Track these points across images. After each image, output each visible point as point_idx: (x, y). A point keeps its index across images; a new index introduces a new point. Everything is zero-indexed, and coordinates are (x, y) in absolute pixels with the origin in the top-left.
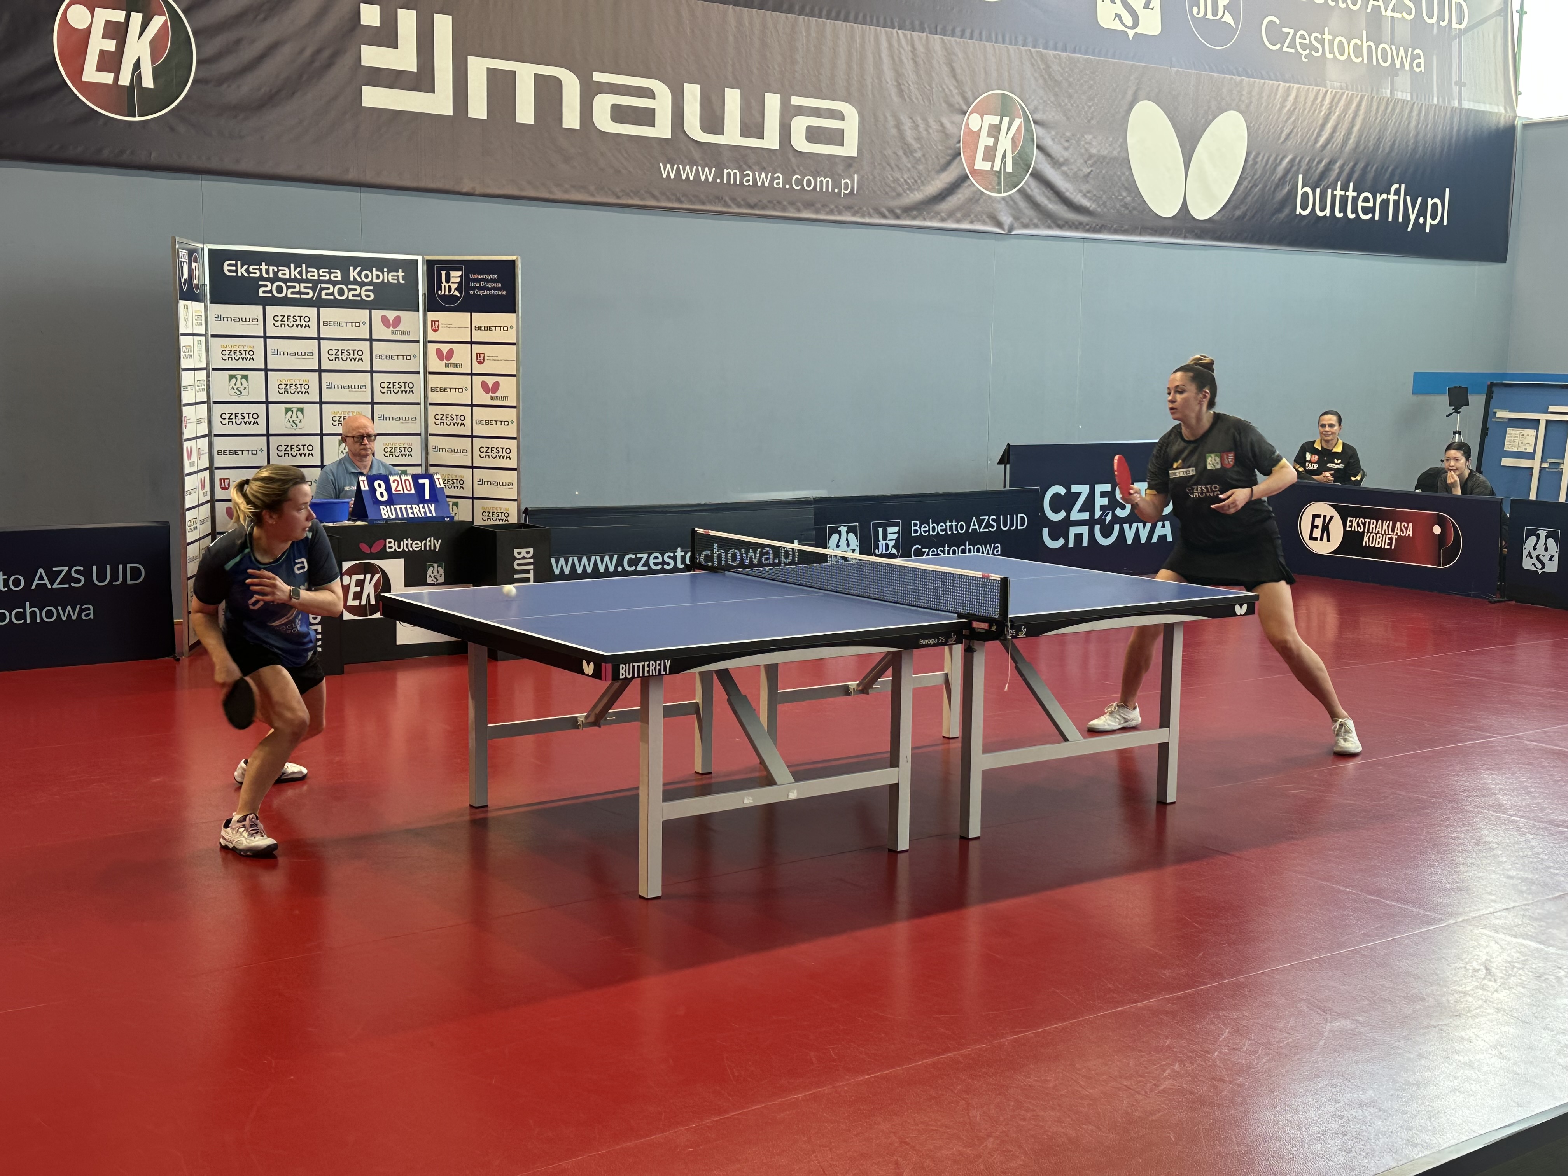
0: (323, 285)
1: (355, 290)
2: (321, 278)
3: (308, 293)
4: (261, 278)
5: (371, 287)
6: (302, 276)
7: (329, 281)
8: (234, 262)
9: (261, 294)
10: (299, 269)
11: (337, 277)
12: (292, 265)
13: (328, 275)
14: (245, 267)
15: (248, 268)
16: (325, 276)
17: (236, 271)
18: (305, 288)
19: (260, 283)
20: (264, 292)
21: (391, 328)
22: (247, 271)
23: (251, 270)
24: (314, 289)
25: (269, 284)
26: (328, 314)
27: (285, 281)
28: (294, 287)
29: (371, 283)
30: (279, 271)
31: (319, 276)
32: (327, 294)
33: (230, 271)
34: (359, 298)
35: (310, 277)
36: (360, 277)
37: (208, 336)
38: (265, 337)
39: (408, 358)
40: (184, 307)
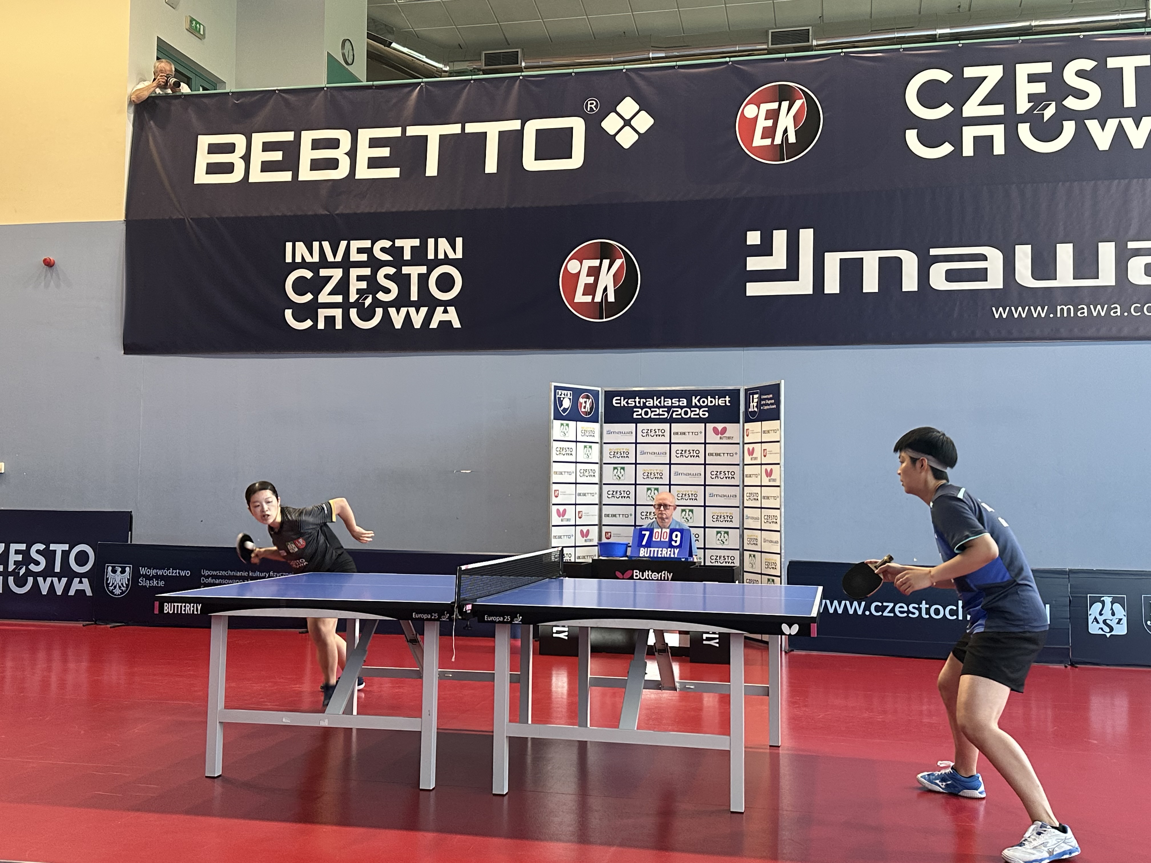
0: (675, 409)
1: (696, 411)
2: (673, 405)
3: (664, 415)
4: (636, 407)
5: (707, 409)
6: (660, 404)
7: (679, 407)
8: (619, 398)
9: (635, 416)
10: (659, 400)
11: (683, 403)
12: (655, 398)
13: (678, 402)
14: (626, 400)
15: (628, 401)
16: (676, 403)
17: (620, 403)
18: (663, 411)
19: (635, 410)
20: (637, 415)
21: (720, 435)
22: (627, 403)
23: (629, 402)
24: (668, 412)
25: (640, 410)
26: (677, 427)
27: (650, 408)
28: (656, 411)
29: (707, 406)
30: (646, 401)
31: (672, 403)
32: (676, 415)
33: (616, 403)
34: (698, 417)
35: (666, 404)
36: (700, 403)
37: (602, 444)
38: (636, 443)
39: (731, 455)
40: (562, 424)
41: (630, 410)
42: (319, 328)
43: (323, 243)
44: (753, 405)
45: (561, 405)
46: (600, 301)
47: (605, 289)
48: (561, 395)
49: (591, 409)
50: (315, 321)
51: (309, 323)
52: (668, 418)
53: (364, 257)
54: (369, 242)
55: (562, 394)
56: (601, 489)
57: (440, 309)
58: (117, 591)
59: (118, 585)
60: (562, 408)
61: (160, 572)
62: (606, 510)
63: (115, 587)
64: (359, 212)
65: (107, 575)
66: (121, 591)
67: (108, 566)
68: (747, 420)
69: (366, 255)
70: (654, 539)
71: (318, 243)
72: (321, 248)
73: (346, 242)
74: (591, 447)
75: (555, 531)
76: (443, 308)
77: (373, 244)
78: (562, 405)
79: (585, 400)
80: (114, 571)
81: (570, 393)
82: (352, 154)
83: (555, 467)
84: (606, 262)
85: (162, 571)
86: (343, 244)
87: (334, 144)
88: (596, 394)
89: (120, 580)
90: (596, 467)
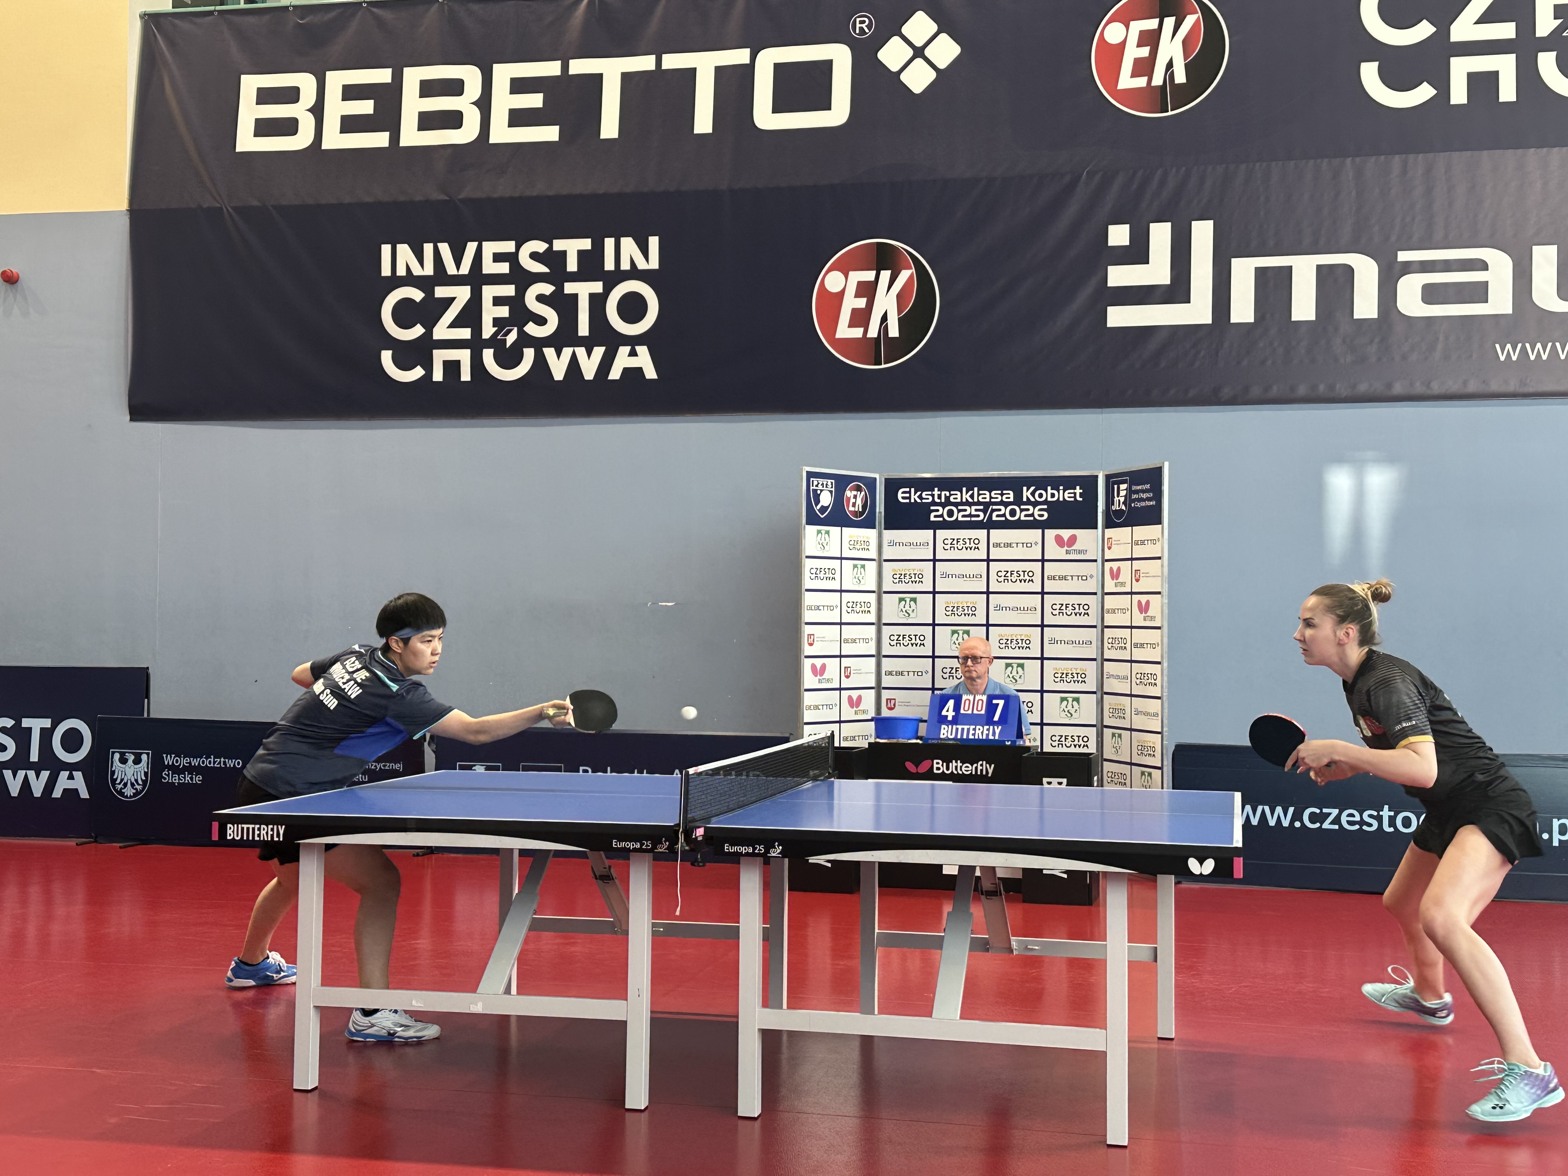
0: (995, 507)
2: (992, 500)
3: (978, 516)
4: (934, 503)
5: (1045, 507)
6: (973, 498)
7: (1002, 503)
8: (908, 490)
9: (932, 519)
10: (971, 492)
11: (1009, 498)
12: (964, 489)
13: (999, 497)
14: (919, 493)
15: (921, 495)
16: (997, 498)
17: (909, 498)
18: (976, 510)
19: (932, 508)
20: (936, 516)
21: (1066, 548)
22: (920, 497)
23: (924, 496)
24: (985, 511)
25: (940, 508)
26: (997, 535)
27: (956, 505)
28: (965, 510)
29: (1046, 502)
30: (951, 495)
31: (991, 498)
32: (998, 516)
33: (903, 498)
34: (1032, 518)
35: (981, 500)
36: (1034, 496)
37: (880, 561)
38: (934, 560)
39: (1083, 578)
40: (819, 532)
41: (925, 509)
42: (435, 379)
43: (440, 245)
44: (1119, 500)
45: (817, 502)
46: (876, 336)
47: (884, 318)
48: (817, 486)
49: (864, 506)
50: (429, 368)
51: (418, 373)
52: (985, 521)
53: (504, 268)
54: (513, 243)
55: (818, 483)
56: (879, 632)
57: (624, 350)
58: (129, 791)
59: (129, 782)
60: (819, 507)
61: (195, 762)
62: (887, 664)
63: (125, 785)
64: (495, 196)
65: (112, 767)
66: (134, 791)
67: (113, 753)
68: (1110, 523)
69: (507, 264)
70: (962, 711)
71: (431, 245)
72: (437, 253)
73: (475, 244)
74: (863, 566)
75: (808, 699)
76: (628, 348)
77: (518, 248)
78: (819, 502)
79: (855, 493)
80: (123, 761)
81: (832, 483)
82: (484, 104)
83: (809, 599)
84: (886, 275)
85: (198, 759)
86: (472, 247)
87: (455, 88)
88: (870, 484)
89: (133, 775)
90: (872, 598)
